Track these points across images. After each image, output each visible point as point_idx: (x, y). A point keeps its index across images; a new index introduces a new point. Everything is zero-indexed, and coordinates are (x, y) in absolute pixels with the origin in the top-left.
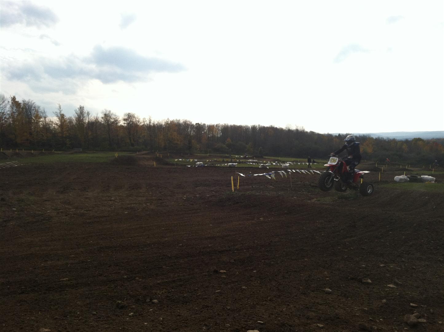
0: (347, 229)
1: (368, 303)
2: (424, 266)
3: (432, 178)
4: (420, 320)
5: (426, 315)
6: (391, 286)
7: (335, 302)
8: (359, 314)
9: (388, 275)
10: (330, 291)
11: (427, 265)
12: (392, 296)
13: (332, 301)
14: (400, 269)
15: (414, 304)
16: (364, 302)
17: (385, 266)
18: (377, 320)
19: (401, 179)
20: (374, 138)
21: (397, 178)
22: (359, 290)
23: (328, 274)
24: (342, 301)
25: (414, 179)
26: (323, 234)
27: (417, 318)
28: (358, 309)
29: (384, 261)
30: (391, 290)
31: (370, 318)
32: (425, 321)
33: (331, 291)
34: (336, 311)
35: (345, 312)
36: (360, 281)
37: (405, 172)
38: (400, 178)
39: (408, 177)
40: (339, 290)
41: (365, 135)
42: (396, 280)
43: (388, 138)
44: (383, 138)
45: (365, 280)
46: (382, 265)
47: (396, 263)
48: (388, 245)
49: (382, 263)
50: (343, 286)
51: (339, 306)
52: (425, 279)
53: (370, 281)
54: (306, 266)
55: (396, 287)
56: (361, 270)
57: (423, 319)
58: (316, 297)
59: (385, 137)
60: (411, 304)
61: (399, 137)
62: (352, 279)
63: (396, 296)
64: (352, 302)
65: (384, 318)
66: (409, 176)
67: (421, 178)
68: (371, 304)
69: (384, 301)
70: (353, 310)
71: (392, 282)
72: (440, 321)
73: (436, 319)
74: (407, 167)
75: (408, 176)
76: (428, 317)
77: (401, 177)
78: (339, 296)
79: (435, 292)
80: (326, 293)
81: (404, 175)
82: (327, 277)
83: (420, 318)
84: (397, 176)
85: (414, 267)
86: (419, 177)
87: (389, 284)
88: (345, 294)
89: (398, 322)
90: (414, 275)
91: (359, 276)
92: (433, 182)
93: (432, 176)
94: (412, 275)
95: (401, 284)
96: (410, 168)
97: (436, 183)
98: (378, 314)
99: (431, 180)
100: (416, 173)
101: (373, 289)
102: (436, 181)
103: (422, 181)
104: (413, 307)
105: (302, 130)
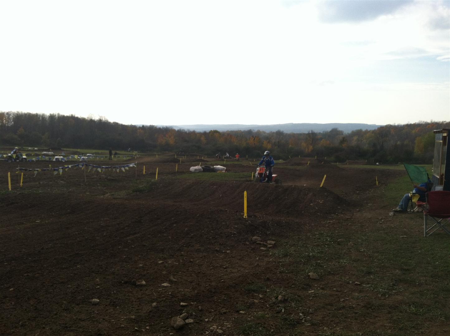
0: (132, 226)
1: (137, 310)
2: (201, 258)
3: (223, 167)
4: (187, 321)
5: (194, 314)
6: (165, 284)
7: (101, 315)
8: (125, 324)
9: (164, 272)
10: (97, 301)
11: (205, 256)
12: (164, 297)
13: (97, 313)
14: (177, 264)
15: (184, 303)
16: (133, 309)
17: (163, 263)
18: (143, 329)
19: (196, 170)
20: (177, 129)
21: (192, 169)
22: (130, 294)
23: (100, 281)
24: (109, 311)
25: (207, 169)
26: (105, 234)
28: (124, 319)
29: (164, 257)
30: (165, 290)
31: (136, 328)
32: (192, 321)
33: (99, 301)
34: (100, 325)
36: (134, 284)
37: (200, 163)
38: (195, 168)
39: (202, 168)
40: (109, 299)
42: (172, 278)
45: (139, 282)
46: (160, 262)
47: (175, 258)
48: (170, 239)
49: (160, 259)
50: (114, 293)
51: (104, 319)
52: (200, 273)
53: (144, 283)
54: (77, 274)
55: (170, 285)
56: (137, 270)
57: (191, 319)
60: (182, 304)
61: (199, 130)
62: (126, 283)
63: (168, 296)
64: (120, 312)
65: (150, 326)
66: (204, 167)
67: (214, 168)
68: (140, 311)
69: (154, 304)
70: (119, 320)
71: (166, 280)
72: (206, 318)
73: (203, 317)
74: (203, 157)
75: (202, 166)
76: (196, 315)
77: (196, 167)
78: (106, 305)
79: (207, 286)
80: (93, 305)
82: (98, 285)
83: (187, 318)
84: (193, 167)
85: (192, 260)
86: (212, 167)
87: (164, 283)
88: (114, 302)
89: (165, 327)
90: (190, 269)
91: (133, 278)
92: (224, 171)
93: (223, 166)
94: (189, 269)
95: (176, 281)
96: (205, 159)
97: (226, 172)
98: (145, 322)
99: (222, 170)
100: (210, 163)
101: (146, 291)
102: (226, 170)
103: (214, 170)
104: (183, 306)
105: (105, 121)
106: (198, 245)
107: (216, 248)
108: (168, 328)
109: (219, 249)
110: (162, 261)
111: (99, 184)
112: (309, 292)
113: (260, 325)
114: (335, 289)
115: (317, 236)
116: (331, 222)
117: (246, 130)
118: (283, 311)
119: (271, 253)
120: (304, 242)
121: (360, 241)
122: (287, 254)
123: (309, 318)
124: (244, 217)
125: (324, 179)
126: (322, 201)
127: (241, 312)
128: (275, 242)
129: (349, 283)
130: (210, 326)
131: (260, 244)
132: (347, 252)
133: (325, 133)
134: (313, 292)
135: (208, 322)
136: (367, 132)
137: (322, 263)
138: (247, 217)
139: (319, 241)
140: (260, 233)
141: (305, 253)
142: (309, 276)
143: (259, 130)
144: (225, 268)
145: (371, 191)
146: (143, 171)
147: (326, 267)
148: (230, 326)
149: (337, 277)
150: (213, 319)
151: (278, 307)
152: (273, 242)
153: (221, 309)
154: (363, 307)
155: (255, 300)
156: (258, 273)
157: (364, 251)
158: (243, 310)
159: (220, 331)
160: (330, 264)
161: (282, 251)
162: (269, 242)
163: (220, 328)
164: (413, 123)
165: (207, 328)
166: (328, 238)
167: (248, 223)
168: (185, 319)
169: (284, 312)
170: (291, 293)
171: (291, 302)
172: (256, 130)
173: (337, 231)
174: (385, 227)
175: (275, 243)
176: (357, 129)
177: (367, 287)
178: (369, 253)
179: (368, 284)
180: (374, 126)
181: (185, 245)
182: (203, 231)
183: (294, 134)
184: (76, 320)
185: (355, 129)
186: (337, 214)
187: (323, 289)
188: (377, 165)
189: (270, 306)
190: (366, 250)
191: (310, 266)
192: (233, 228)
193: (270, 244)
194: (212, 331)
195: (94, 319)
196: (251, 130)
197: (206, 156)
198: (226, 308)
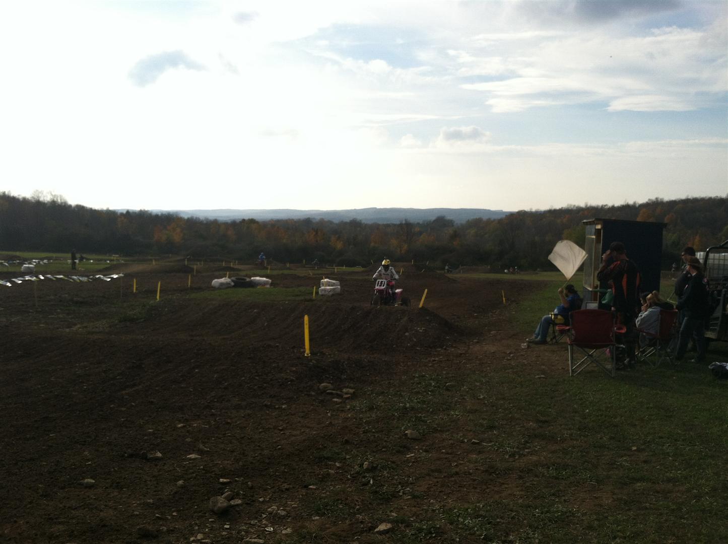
0: (128, 373)
1: (155, 491)
2: (243, 417)
3: (267, 280)
4: (232, 502)
5: (242, 492)
6: (193, 456)
7: (100, 501)
8: (139, 511)
9: (188, 440)
10: (93, 483)
11: (249, 415)
12: (193, 473)
13: (94, 499)
14: (207, 427)
15: (226, 479)
16: (149, 490)
17: (184, 426)
18: (168, 516)
19: (222, 284)
21: (216, 282)
22: (141, 471)
23: (90, 455)
24: (112, 495)
25: (241, 283)
26: (85, 387)
27: (227, 500)
28: (137, 504)
29: (185, 418)
30: (193, 463)
31: (157, 515)
32: (240, 502)
33: (94, 481)
34: (101, 513)
35: (115, 513)
36: (144, 458)
37: (228, 273)
38: (220, 282)
39: (233, 281)
40: (108, 479)
42: (201, 446)
43: (207, 219)
44: (199, 219)
45: (152, 454)
46: (179, 426)
47: (203, 419)
48: (191, 391)
49: (180, 422)
50: (115, 471)
51: (106, 506)
52: (243, 438)
53: (159, 455)
54: (51, 446)
55: (200, 457)
56: (146, 438)
57: (237, 500)
58: (68, 498)
59: (202, 216)
60: (221, 480)
61: (222, 217)
62: (131, 456)
63: (199, 470)
64: (130, 495)
65: (178, 511)
66: (234, 279)
67: (251, 282)
68: (160, 492)
69: (181, 482)
70: (129, 506)
71: (194, 451)
72: (261, 498)
73: (256, 496)
75: (231, 278)
76: (244, 495)
77: (223, 280)
78: (107, 488)
79: (256, 455)
80: (86, 487)
81: (226, 277)
82: (88, 460)
83: (232, 499)
84: (216, 280)
85: (229, 421)
86: (248, 280)
87: (190, 454)
88: (119, 483)
89: (200, 512)
90: (228, 433)
91: (142, 449)
92: (268, 286)
93: (267, 277)
94: (225, 434)
95: (208, 451)
96: (236, 267)
97: (272, 287)
98: (170, 506)
99: (265, 283)
100: (244, 273)
101: (164, 466)
102: (272, 284)
103: (253, 285)
104: (223, 483)
105: (62, 203)
106: (237, 400)
107: (264, 401)
108: (205, 513)
109: (269, 403)
110: (182, 425)
111: (59, 311)
112: (408, 456)
113: (340, 502)
114: (444, 451)
115: (416, 379)
116: (437, 359)
117: (302, 217)
118: (371, 482)
119: (348, 407)
120: (397, 389)
121: (478, 384)
122: (373, 407)
123: (408, 489)
124: (306, 355)
125: (424, 296)
126: (423, 328)
127: (311, 487)
128: (354, 390)
129: (463, 442)
130: (266, 507)
131: (332, 394)
132: (459, 400)
134: (413, 456)
135: (263, 501)
136: (489, 222)
137: (424, 417)
138: (310, 355)
139: (419, 386)
140: (331, 377)
141: (400, 404)
142: (406, 435)
143: (323, 219)
144: (281, 430)
145: (496, 312)
146: (133, 288)
147: (430, 422)
148: (296, 506)
149: (446, 435)
150: (270, 499)
151: (364, 477)
152: (351, 391)
153: (281, 485)
154: (483, 472)
155: (330, 470)
156: (331, 435)
157: (484, 398)
158: (313, 484)
159: (283, 513)
160: (436, 417)
161: (365, 403)
162: (344, 390)
163: (282, 508)
164: (558, 209)
165: (264, 510)
166: (431, 382)
167: (312, 364)
168: (230, 499)
169: (373, 483)
170: (382, 459)
171: (382, 470)
172: (318, 218)
173: (444, 372)
174: (514, 365)
175: (354, 392)
176: (475, 218)
177: (489, 446)
178: (491, 401)
179: (491, 442)
180: (501, 212)
181: (216, 400)
182: (243, 378)
183: (379, 225)
184: (63, 509)
185: (472, 217)
186: (444, 347)
187: (426, 451)
188: (505, 273)
189: (353, 477)
190: (486, 396)
191: (407, 422)
192: (288, 371)
193: (346, 393)
194: (271, 513)
195: (91, 507)
196: (309, 218)
197: (237, 262)
198: (288, 483)
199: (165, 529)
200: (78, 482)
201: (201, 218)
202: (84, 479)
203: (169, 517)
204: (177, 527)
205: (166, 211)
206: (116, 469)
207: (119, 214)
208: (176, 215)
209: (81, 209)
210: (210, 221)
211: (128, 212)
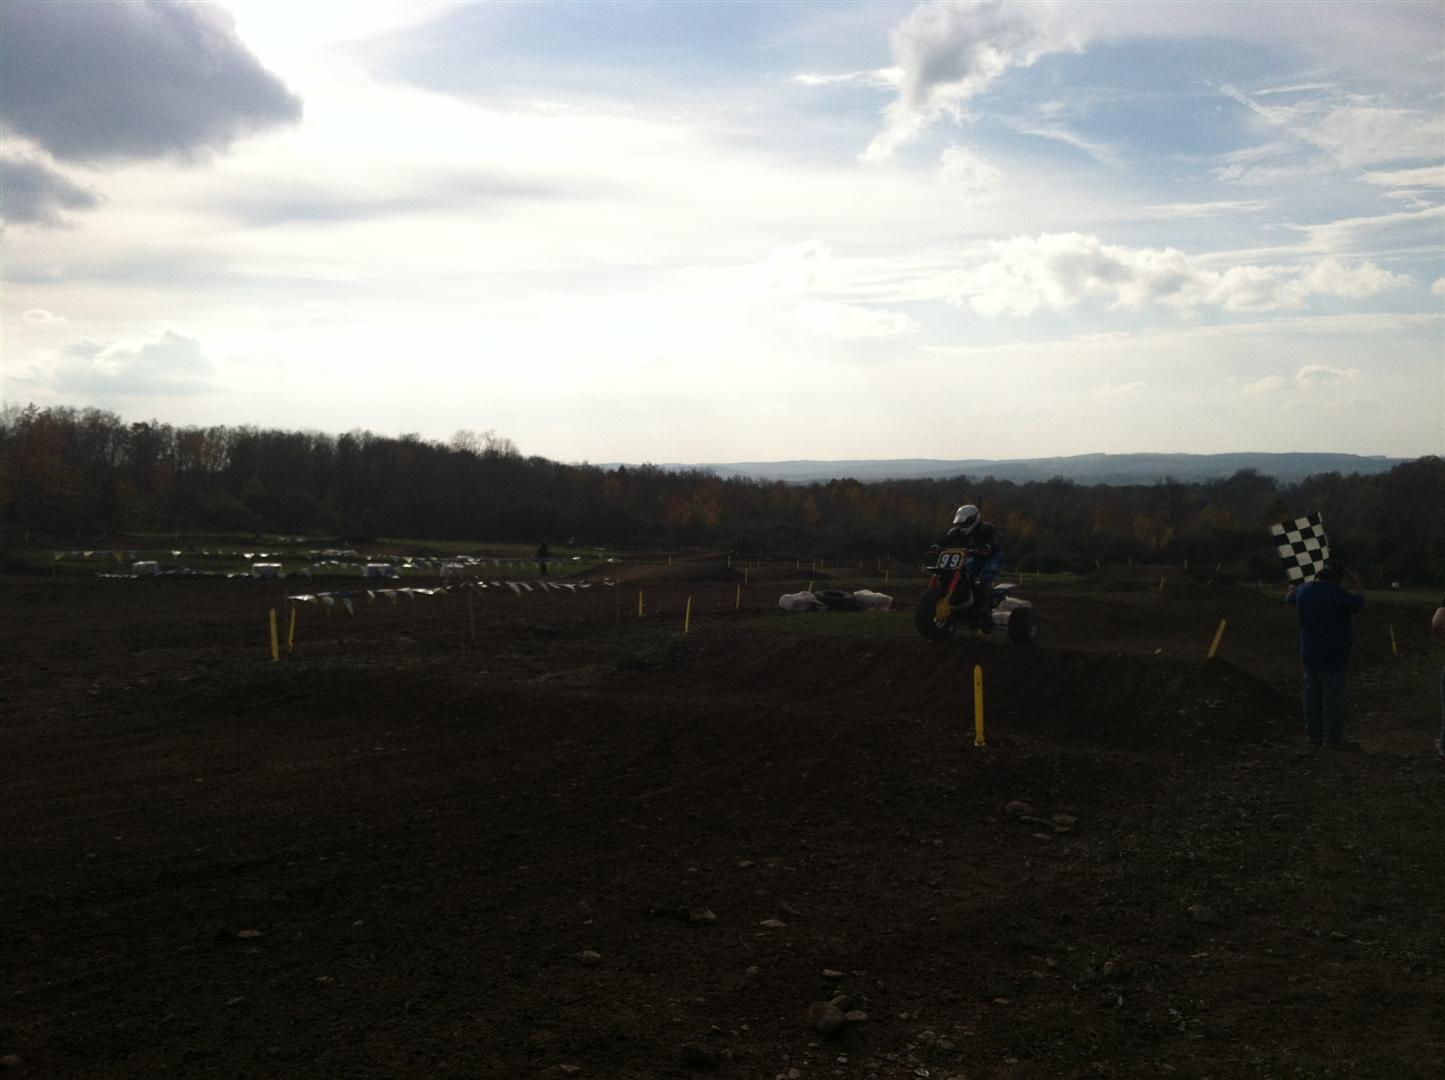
0: (647, 763)
1: (707, 983)
2: (860, 857)
3: (885, 596)
4: (850, 1016)
6: (771, 922)
7: (613, 992)
8: (683, 1016)
9: (761, 892)
10: (596, 957)
11: (870, 853)
12: (774, 954)
13: (602, 988)
14: (794, 870)
15: (835, 971)
16: (696, 980)
17: (752, 866)
18: (732, 1031)
19: (797, 603)
20: (725, 477)
21: (787, 599)
22: (680, 944)
23: (591, 906)
24: (632, 983)
25: (835, 602)
26: (574, 784)
27: (842, 1010)
28: (677, 1004)
29: (752, 850)
30: (771, 936)
31: (714, 1027)
32: (864, 1016)
33: (598, 956)
34: (615, 1016)
35: (640, 1016)
36: (685, 919)
37: (811, 583)
38: (795, 599)
39: (818, 598)
40: (624, 953)
41: (698, 470)
42: (785, 905)
43: (764, 481)
45: (697, 913)
46: (744, 864)
47: (785, 854)
48: (761, 801)
49: (745, 857)
50: (636, 940)
51: (622, 1002)
52: (862, 896)
53: (711, 915)
54: (523, 888)
55: (784, 925)
56: (685, 882)
57: (859, 1012)
58: (556, 983)
59: (755, 476)
60: (827, 972)
61: (793, 477)
62: (661, 913)
63: (784, 951)
64: (663, 986)
65: (750, 1023)
66: (822, 594)
67: (854, 600)
68: (716, 985)
69: (753, 969)
70: (663, 1007)
71: (772, 912)
72: (902, 1012)
73: (893, 1008)
74: (814, 565)
75: (818, 592)
76: (871, 1002)
77: (799, 596)
78: (621, 969)
79: (890, 930)
80: (585, 966)
81: (806, 589)
82: (588, 917)
83: (849, 1009)
84: (787, 595)
85: (834, 862)
86: (848, 595)
87: (765, 918)
88: (641, 962)
89: (792, 1029)
90: (834, 885)
91: (679, 902)
92: (888, 608)
93: (883, 592)
94: (828, 886)
95: (799, 916)
96: (825, 571)
97: (897, 610)
98: (735, 1013)
99: (881, 603)
100: (840, 583)
101: (720, 936)
102: (893, 605)
103: (858, 605)
104: (829, 978)
105: (507, 454)
106: (846, 822)
107: (899, 829)
108: (800, 1031)
109: (908, 834)
110: (748, 862)
112: (1194, 956)
113: (1059, 1033)
114: (1270, 950)
115: (1206, 804)
116: (1249, 765)
117: (949, 476)
118: (1120, 1001)
119: (1066, 851)
120: (1167, 822)
121: (1342, 819)
122: (1118, 854)
123: (1196, 1020)
124: (976, 744)
125: (1219, 634)
126: (1216, 701)
127: (998, 1000)
128: (1076, 819)
129: (1311, 935)
130: (914, 1031)
131: (1031, 823)
132: (1304, 852)
133: (1216, 484)
134: (1206, 957)
135: (907, 1019)
136: (1356, 481)
137: (1227, 880)
138: (984, 744)
139: (1214, 818)
140: (1029, 791)
141: (1174, 852)
142: (1190, 914)
143: (992, 477)
144: (935, 887)
145: (1375, 672)
146: (638, 607)
147: (1239, 892)
148: (971, 1033)
149: (1275, 920)
150: (920, 1016)
151: (1106, 991)
152: (1072, 820)
153: (940, 991)
155: (1035, 972)
156: (1034, 903)
157: (1357, 848)
158: (1003, 996)
159: (947, 1045)
160: (1253, 882)
161: (1102, 845)
162: (1056, 818)
163: (944, 1036)
165: (909, 1036)
166: (1240, 810)
167: (988, 761)
168: (847, 1007)
169: (1124, 1002)
170: (1140, 959)
171: (1141, 980)
172: (981, 476)
173: (1268, 793)
175: (1076, 822)
176: (1324, 471)
177: (1370, 946)
178: (1371, 854)
179: (1372, 938)
180: (1382, 460)
181: (807, 821)
182: (857, 783)
183: (1108, 488)
184: (549, 1003)
185: (1316, 471)
187: (1233, 948)
188: (1394, 589)
189: (1083, 989)
190: (1360, 845)
191: (1190, 888)
192: (943, 774)
193: (1063, 824)
194: (923, 1043)
195: (596, 1002)
196: (963, 477)
197: (824, 561)
198: (954, 989)
199: (730, 1053)
200: (572, 955)
201: (755, 479)
202: (581, 949)
203: (736, 1033)
204: (751, 1051)
205: (690, 466)
206: (637, 936)
207: (605, 472)
208: (708, 474)
209: (539, 463)
210: (771, 484)
211: (622, 468)
